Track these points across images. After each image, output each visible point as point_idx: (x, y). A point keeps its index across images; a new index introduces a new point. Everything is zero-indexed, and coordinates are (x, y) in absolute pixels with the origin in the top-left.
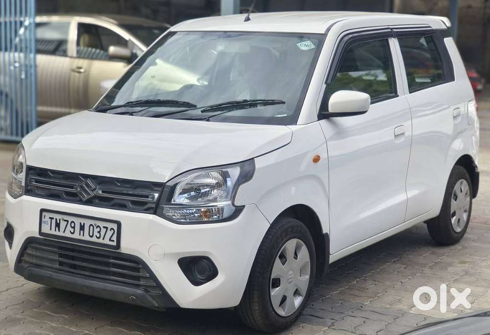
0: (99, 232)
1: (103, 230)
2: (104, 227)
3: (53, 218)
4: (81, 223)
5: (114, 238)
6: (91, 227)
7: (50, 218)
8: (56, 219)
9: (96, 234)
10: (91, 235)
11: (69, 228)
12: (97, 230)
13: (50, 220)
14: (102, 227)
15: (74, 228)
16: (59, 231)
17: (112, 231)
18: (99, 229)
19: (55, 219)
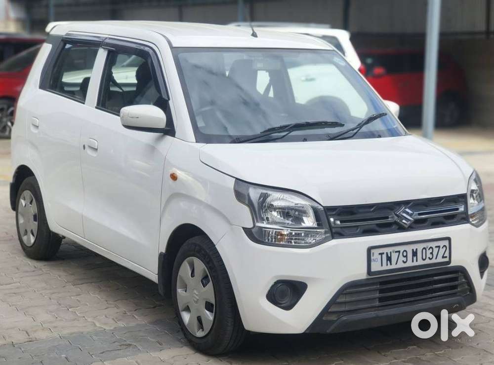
0: (432, 253)
1: (436, 250)
2: (436, 247)
3: (383, 253)
4: (413, 250)
5: (447, 254)
6: (424, 251)
7: (380, 254)
8: (387, 253)
9: (429, 255)
10: (424, 258)
11: (402, 258)
12: (429, 252)
13: (380, 256)
14: (434, 248)
15: (406, 256)
16: (391, 264)
17: (445, 248)
18: (431, 250)
19: (385, 254)
